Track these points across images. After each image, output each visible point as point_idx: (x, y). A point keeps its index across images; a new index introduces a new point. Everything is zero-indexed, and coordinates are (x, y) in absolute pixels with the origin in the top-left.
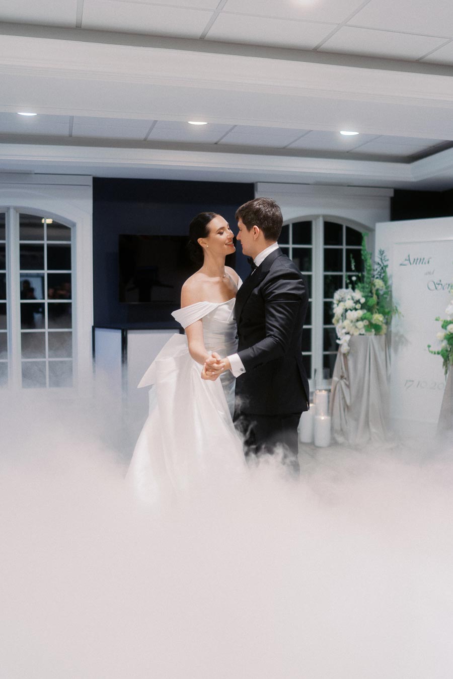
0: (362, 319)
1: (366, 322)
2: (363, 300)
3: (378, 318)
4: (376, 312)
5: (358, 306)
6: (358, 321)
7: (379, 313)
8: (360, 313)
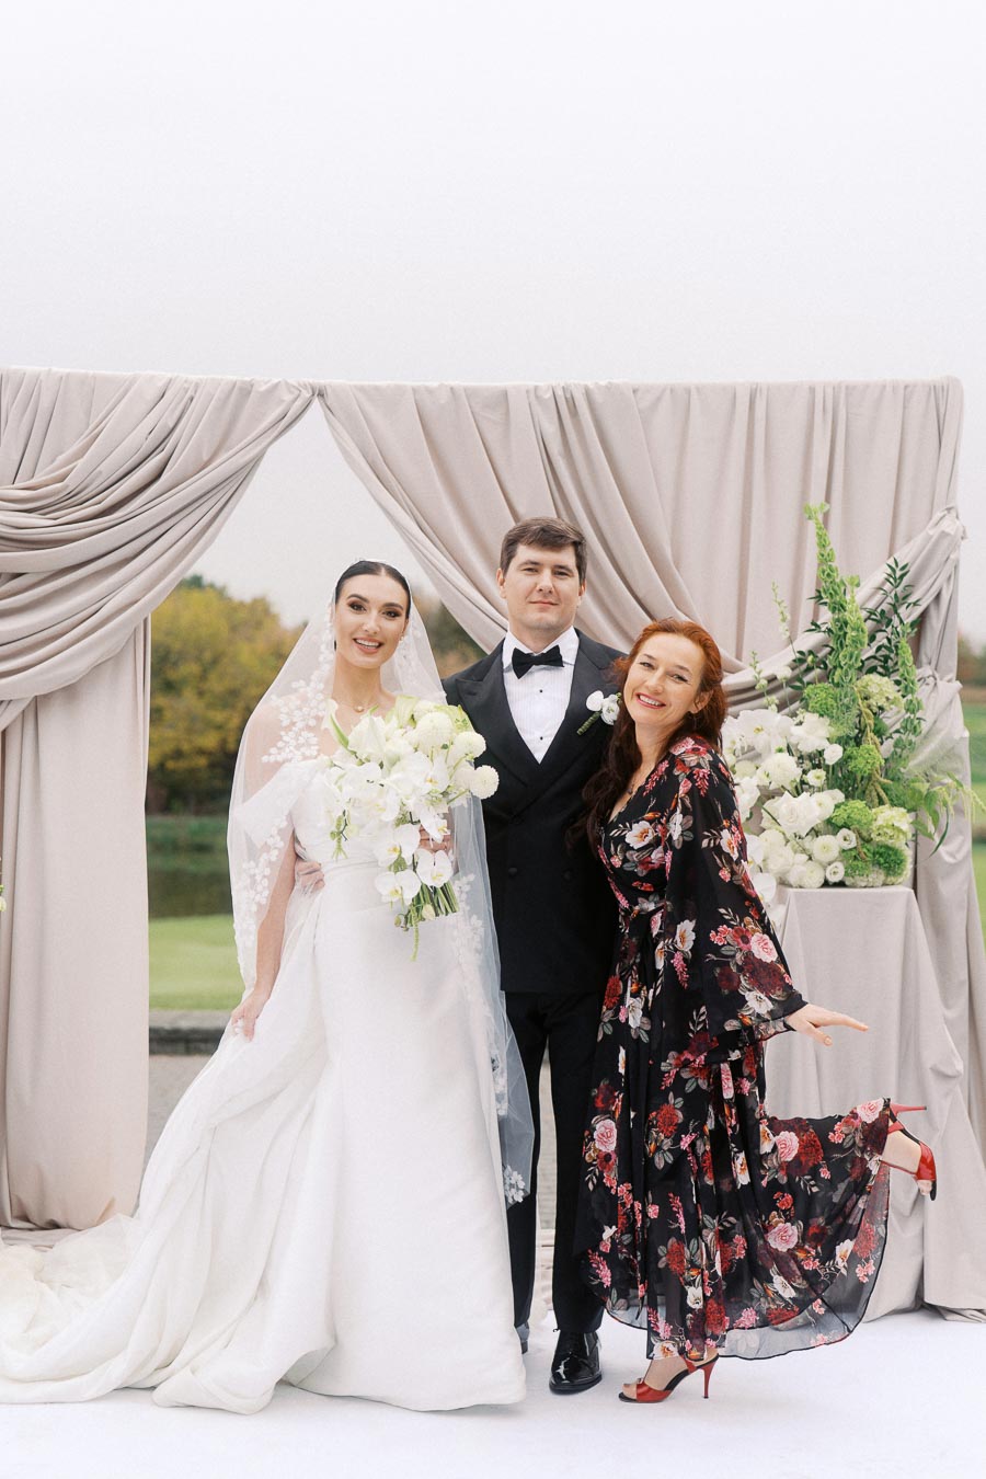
0: (832, 826)
1: (846, 839)
2: (834, 754)
3: (892, 821)
4: (881, 802)
5: (816, 777)
6: (815, 832)
7: (893, 805)
8: (822, 803)
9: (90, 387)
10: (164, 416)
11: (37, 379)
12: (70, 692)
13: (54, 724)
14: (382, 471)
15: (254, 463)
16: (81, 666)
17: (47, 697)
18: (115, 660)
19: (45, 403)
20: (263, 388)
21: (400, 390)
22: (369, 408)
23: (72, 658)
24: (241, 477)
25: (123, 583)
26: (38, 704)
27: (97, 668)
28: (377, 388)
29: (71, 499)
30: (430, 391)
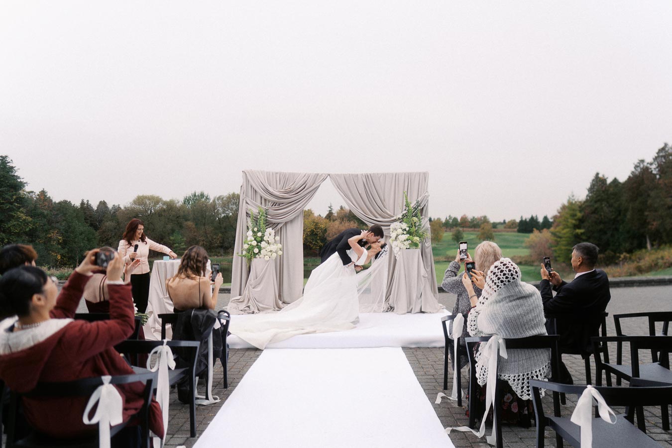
9: (294, 175)
10: (305, 179)
11: (286, 174)
12: (291, 221)
13: (289, 227)
14: (339, 187)
15: (319, 186)
16: (293, 217)
17: (288, 222)
18: (298, 216)
19: (287, 177)
20: (320, 174)
21: (341, 174)
22: (337, 178)
23: (292, 216)
24: (317, 188)
25: (299, 205)
26: (286, 223)
27: (295, 217)
28: (338, 174)
29: (291, 192)
30: (346, 174)
